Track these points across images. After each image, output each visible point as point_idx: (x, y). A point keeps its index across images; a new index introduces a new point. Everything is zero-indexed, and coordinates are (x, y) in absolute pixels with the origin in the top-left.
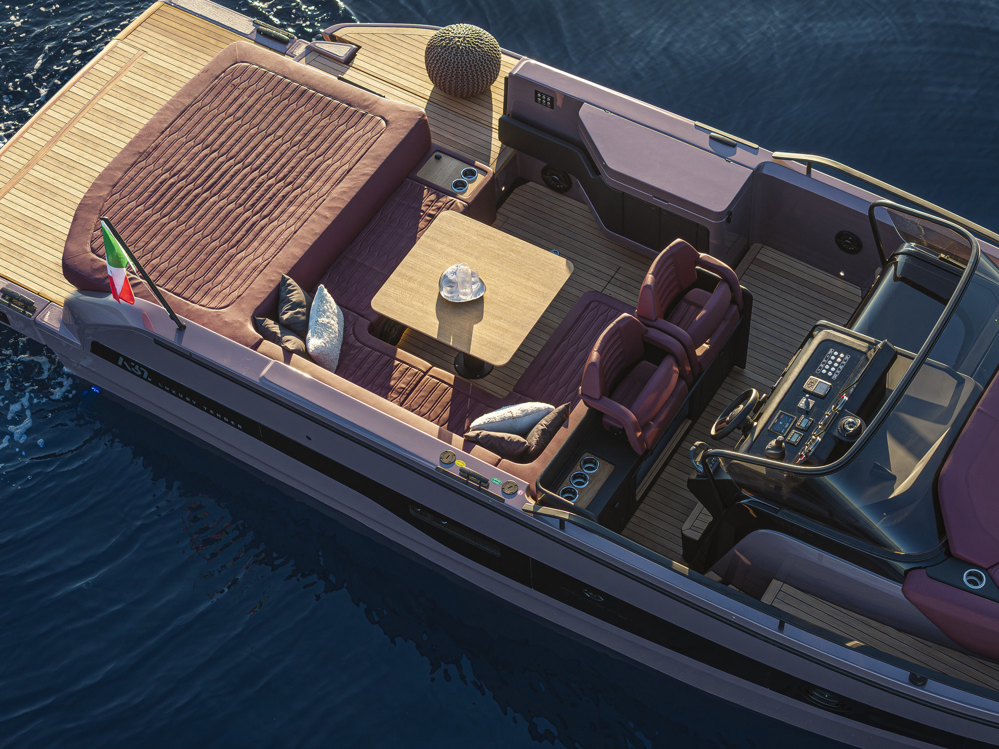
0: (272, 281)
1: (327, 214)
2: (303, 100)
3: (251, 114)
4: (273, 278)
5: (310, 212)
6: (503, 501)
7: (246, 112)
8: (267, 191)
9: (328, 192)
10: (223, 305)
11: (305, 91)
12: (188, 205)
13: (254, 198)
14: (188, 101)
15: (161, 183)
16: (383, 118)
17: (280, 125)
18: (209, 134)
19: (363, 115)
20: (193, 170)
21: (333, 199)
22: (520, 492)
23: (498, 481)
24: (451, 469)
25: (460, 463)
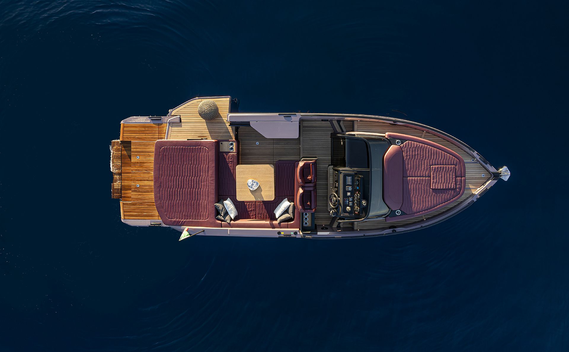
0: (213, 207)
1: (212, 182)
2: (184, 151)
3: (175, 162)
4: (213, 206)
5: (208, 183)
6: (296, 237)
7: (173, 161)
8: (194, 181)
9: (208, 175)
10: (207, 218)
12: (180, 195)
13: (193, 185)
14: (158, 165)
15: (169, 192)
16: (206, 147)
17: (184, 161)
18: (170, 172)
19: (200, 148)
20: (173, 184)
21: (211, 177)
22: (298, 233)
23: (292, 233)
24: (281, 236)
25: (282, 233)
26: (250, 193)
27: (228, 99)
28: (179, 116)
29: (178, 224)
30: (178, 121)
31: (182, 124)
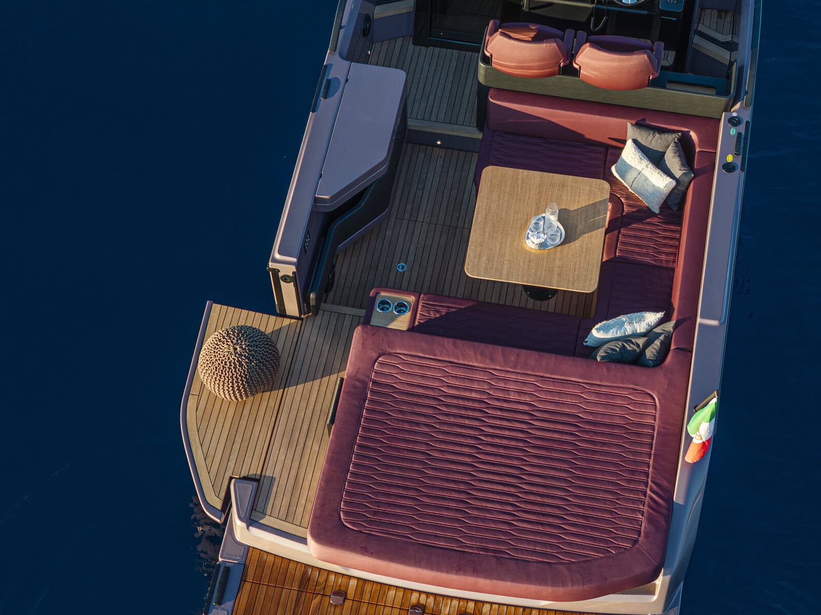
5: (513, 377)
6: (747, 122)
7: (407, 489)
9: (484, 370)
10: (649, 400)
11: (360, 446)
16: (375, 361)
17: (413, 451)
19: (375, 382)
21: (493, 362)
22: (734, 114)
23: (733, 131)
24: (739, 163)
25: (730, 158)
26: (575, 245)
27: (216, 307)
28: (233, 481)
29: (664, 511)
30: (250, 487)
31: (269, 473)
